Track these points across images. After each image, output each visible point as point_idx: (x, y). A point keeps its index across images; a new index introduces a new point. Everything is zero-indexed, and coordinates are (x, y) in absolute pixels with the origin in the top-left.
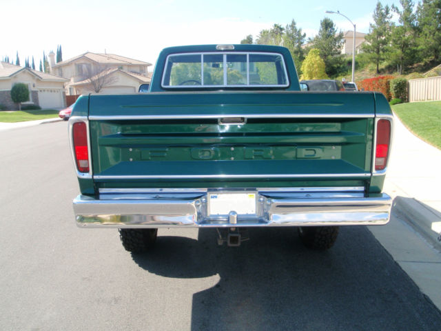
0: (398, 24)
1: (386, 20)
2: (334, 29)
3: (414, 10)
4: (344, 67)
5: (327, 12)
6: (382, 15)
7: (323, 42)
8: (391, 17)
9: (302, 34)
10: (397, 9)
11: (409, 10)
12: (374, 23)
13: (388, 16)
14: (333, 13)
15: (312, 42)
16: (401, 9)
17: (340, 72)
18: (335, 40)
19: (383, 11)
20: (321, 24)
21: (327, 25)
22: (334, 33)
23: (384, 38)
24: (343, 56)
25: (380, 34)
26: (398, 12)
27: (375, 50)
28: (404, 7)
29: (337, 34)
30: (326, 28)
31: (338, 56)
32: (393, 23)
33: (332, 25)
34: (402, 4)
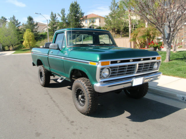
0: (61, 21)
1: (55, 19)
2: (33, 21)
3: (66, 16)
4: (39, 37)
5: (36, 13)
7: (29, 26)
8: (57, 18)
9: (19, 22)
10: (60, 15)
11: (64, 16)
12: (51, 20)
13: (56, 17)
14: (38, 14)
15: (24, 26)
16: (61, 15)
17: (38, 39)
18: (34, 26)
19: (54, 16)
20: (28, 18)
21: (30, 19)
22: (34, 23)
23: (55, 26)
24: (39, 32)
25: (54, 25)
26: (60, 16)
27: (52, 31)
28: (62, 15)
29: (35, 23)
30: (30, 20)
31: (36, 32)
32: (58, 21)
33: (33, 19)
34: (62, 13)
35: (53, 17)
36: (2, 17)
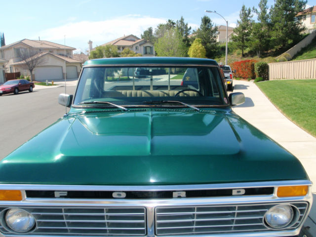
0: (257, 21)
1: (249, 18)
2: (211, 24)
3: (268, 11)
4: (218, 52)
5: (207, 11)
6: (246, 14)
7: (203, 33)
8: (252, 17)
9: (189, 27)
10: (256, 10)
11: (264, 12)
12: (240, 20)
13: (250, 15)
14: (211, 12)
15: (196, 33)
16: (259, 10)
17: (216, 55)
18: (212, 32)
19: (247, 12)
20: (202, 20)
21: (206, 21)
22: (211, 27)
23: (247, 31)
24: (218, 43)
25: (244, 28)
26: (257, 13)
27: (241, 39)
28: (261, 9)
29: (213, 27)
30: (205, 24)
31: (215, 43)
32: (254, 21)
33: (210, 20)
34: (260, 7)
35: (245, 15)
36: (169, 21)
